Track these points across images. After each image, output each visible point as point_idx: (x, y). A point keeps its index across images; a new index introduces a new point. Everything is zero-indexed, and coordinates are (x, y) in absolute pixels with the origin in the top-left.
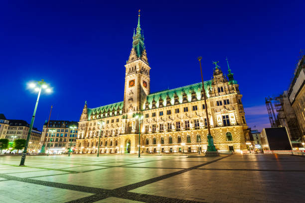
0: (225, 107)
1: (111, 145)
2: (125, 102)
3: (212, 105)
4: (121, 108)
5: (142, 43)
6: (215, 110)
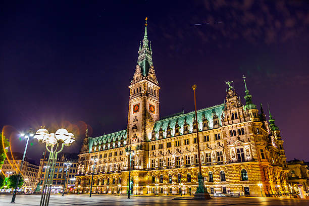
0: (239, 138)
1: (114, 183)
2: (128, 131)
3: (225, 135)
4: (125, 137)
5: (150, 58)
6: (228, 141)
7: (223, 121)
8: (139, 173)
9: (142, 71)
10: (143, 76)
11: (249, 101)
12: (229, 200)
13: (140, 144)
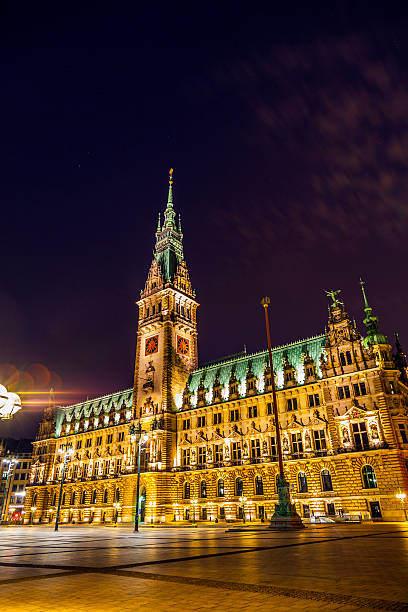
0: (356, 403)
1: (106, 500)
2: (136, 391)
3: (328, 398)
4: (129, 404)
5: (178, 246)
6: (334, 409)
7: (324, 369)
8: (159, 478)
9: (163, 271)
10: (165, 281)
11: (374, 328)
12: (339, 530)
13: (158, 417)
